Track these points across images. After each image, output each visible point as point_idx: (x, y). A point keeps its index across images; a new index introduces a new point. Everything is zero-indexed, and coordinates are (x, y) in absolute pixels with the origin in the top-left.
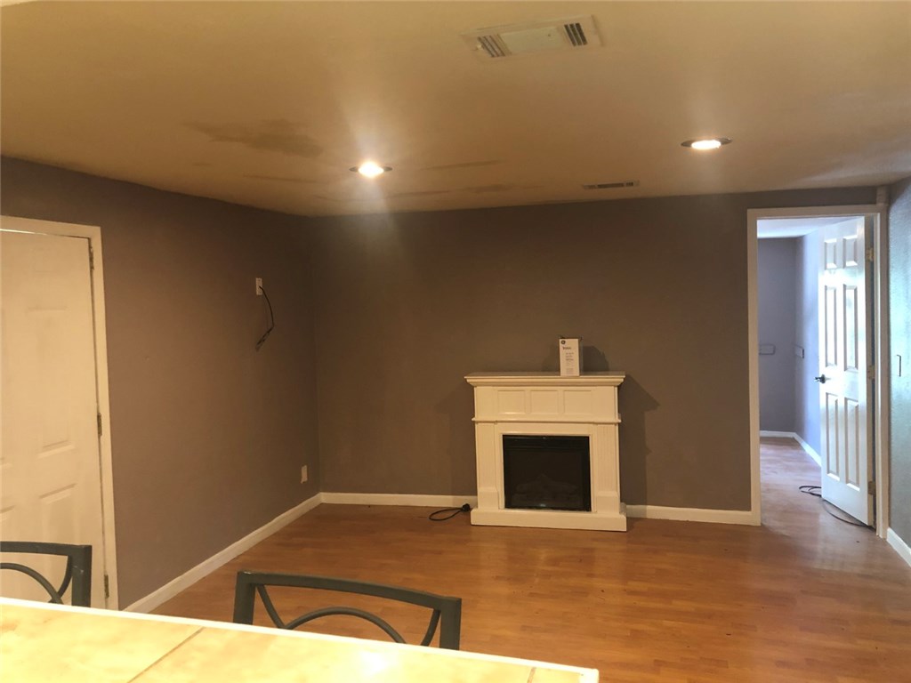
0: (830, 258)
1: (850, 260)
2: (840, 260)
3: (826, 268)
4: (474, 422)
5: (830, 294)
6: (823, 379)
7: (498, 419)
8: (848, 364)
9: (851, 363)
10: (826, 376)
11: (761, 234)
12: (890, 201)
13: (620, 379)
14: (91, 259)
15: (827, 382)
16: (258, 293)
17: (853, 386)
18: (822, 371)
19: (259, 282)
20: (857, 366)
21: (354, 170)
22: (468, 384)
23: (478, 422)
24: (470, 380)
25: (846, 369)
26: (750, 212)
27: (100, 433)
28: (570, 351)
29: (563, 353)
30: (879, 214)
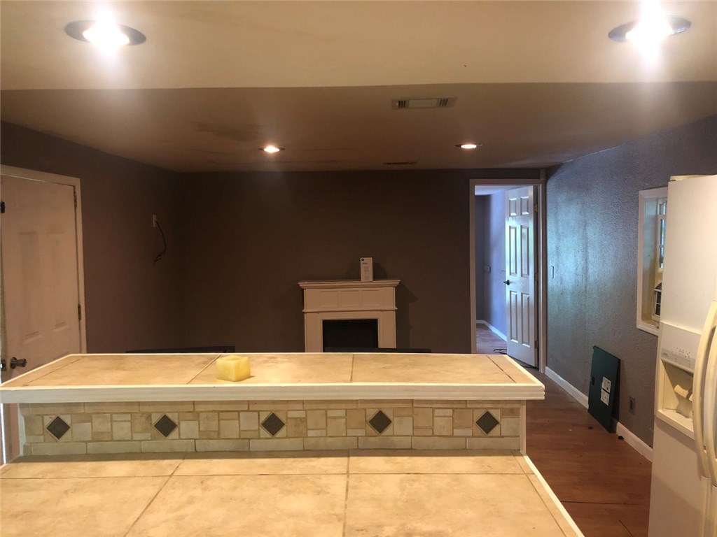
0: (513, 209)
1: (525, 211)
2: (518, 210)
3: (510, 215)
4: (304, 313)
5: (513, 231)
6: (508, 283)
7: (321, 310)
8: (523, 273)
9: (525, 272)
10: (510, 281)
11: (477, 193)
12: (548, 177)
13: (397, 282)
14: (75, 201)
15: (511, 284)
16: (154, 226)
17: (526, 286)
18: (508, 277)
19: (154, 218)
20: (528, 274)
21: (262, 149)
22: (301, 288)
23: (306, 313)
24: (302, 284)
25: (522, 276)
26: (471, 181)
27: (80, 318)
28: (367, 265)
29: (362, 266)
30: (541, 185)
